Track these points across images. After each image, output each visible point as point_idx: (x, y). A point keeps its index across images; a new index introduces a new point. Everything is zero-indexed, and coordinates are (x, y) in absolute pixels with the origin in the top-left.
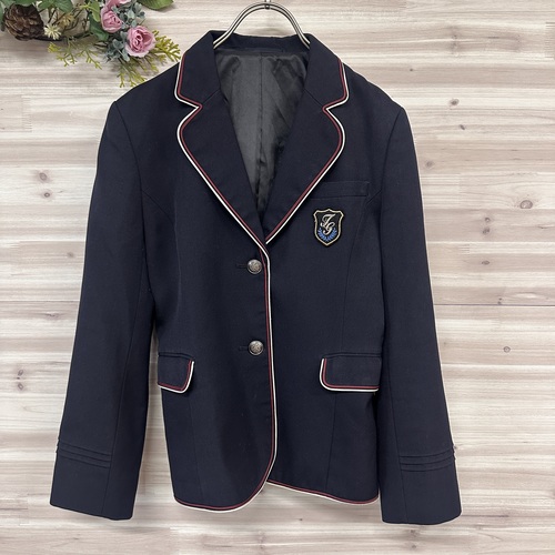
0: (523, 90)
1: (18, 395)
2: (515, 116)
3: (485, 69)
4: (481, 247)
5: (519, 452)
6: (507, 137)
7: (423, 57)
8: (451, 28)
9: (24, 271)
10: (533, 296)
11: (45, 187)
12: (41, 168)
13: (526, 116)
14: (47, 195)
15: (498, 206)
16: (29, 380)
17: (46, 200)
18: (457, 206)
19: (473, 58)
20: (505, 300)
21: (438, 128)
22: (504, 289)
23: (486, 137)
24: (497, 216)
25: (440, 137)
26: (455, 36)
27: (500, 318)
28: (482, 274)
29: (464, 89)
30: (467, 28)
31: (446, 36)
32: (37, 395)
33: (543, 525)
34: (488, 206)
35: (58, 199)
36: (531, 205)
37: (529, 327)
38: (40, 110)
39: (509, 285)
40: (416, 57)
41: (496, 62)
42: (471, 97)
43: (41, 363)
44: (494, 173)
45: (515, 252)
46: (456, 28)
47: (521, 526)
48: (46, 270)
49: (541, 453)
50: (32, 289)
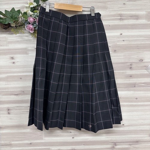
0: (140, 30)
1: (8, 115)
2: (138, 37)
3: (129, 25)
4: (129, 72)
5: (140, 125)
6: (135, 43)
7: (113, 22)
8: (120, 14)
9: (9, 83)
10: (143, 85)
11: (13, 61)
12: (12, 56)
13: (140, 37)
14: (14, 63)
15: (134, 61)
16: (11, 111)
17: (13, 64)
18: (123, 62)
19: (126, 22)
20: (136, 86)
21: (117, 41)
22: (136, 83)
23: (130, 43)
24: (133, 64)
25: (118, 43)
26: (121, 16)
27: (135, 90)
28: (130, 79)
29: (124, 31)
30: (124, 14)
31: (118, 16)
32: (13, 115)
33: (147, 144)
34: (131, 61)
35: (17, 64)
36: (143, 60)
37: (142, 93)
38: (11, 40)
39: (137, 82)
40: (111, 22)
41: (132, 23)
42: (126, 33)
43: (14, 107)
44: (132, 52)
45: (139, 73)
46: (121, 14)
47: (141, 144)
48: (14, 83)
49: (146, 125)
50: (11, 88)
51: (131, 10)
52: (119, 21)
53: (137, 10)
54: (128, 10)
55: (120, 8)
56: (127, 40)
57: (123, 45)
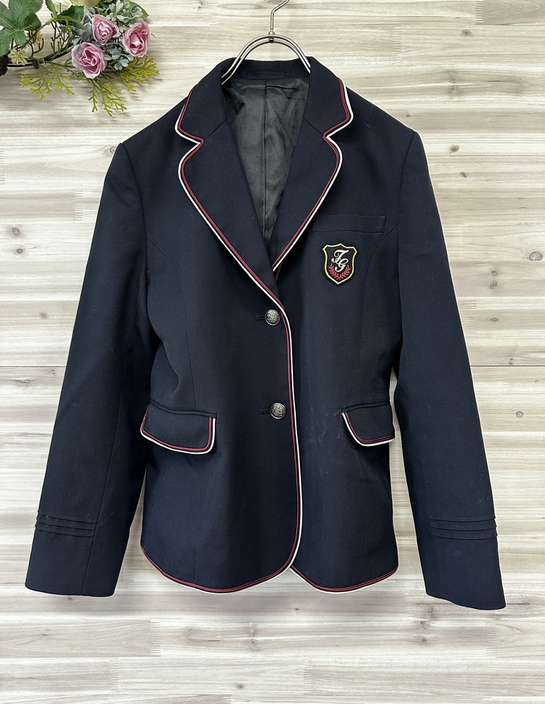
51: (494, 57)
52: (446, 98)
53: (516, 57)
54: (479, 56)
55: (451, 46)
56: (476, 174)
57: (460, 191)
